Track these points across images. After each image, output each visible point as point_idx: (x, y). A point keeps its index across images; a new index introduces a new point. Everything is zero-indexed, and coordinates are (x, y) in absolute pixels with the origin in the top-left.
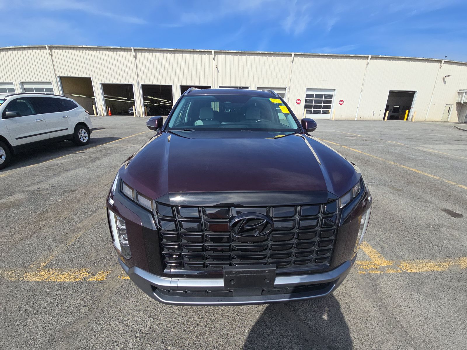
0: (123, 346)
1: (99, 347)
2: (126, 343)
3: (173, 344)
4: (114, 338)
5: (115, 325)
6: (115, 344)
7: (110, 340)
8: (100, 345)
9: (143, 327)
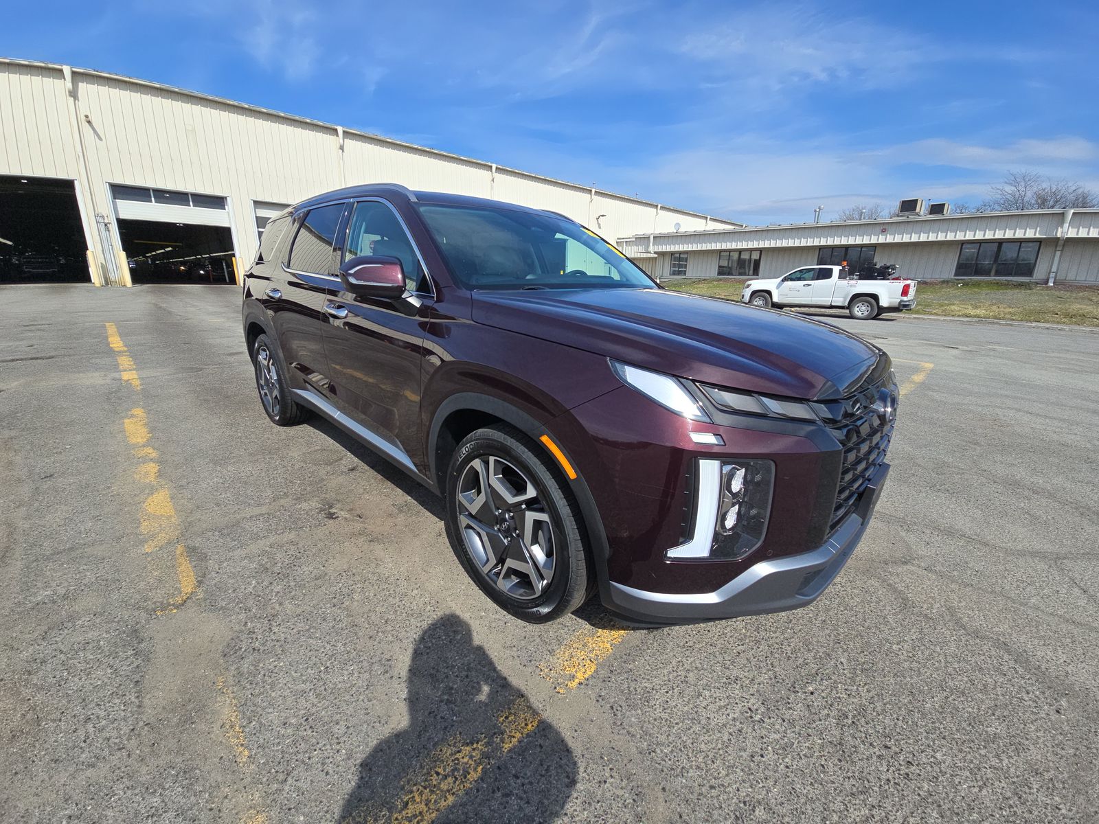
0: (770, 748)
1: (750, 790)
2: (765, 740)
3: (806, 681)
4: (742, 756)
5: (706, 744)
6: (757, 758)
7: (742, 764)
8: (746, 785)
9: (743, 704)
